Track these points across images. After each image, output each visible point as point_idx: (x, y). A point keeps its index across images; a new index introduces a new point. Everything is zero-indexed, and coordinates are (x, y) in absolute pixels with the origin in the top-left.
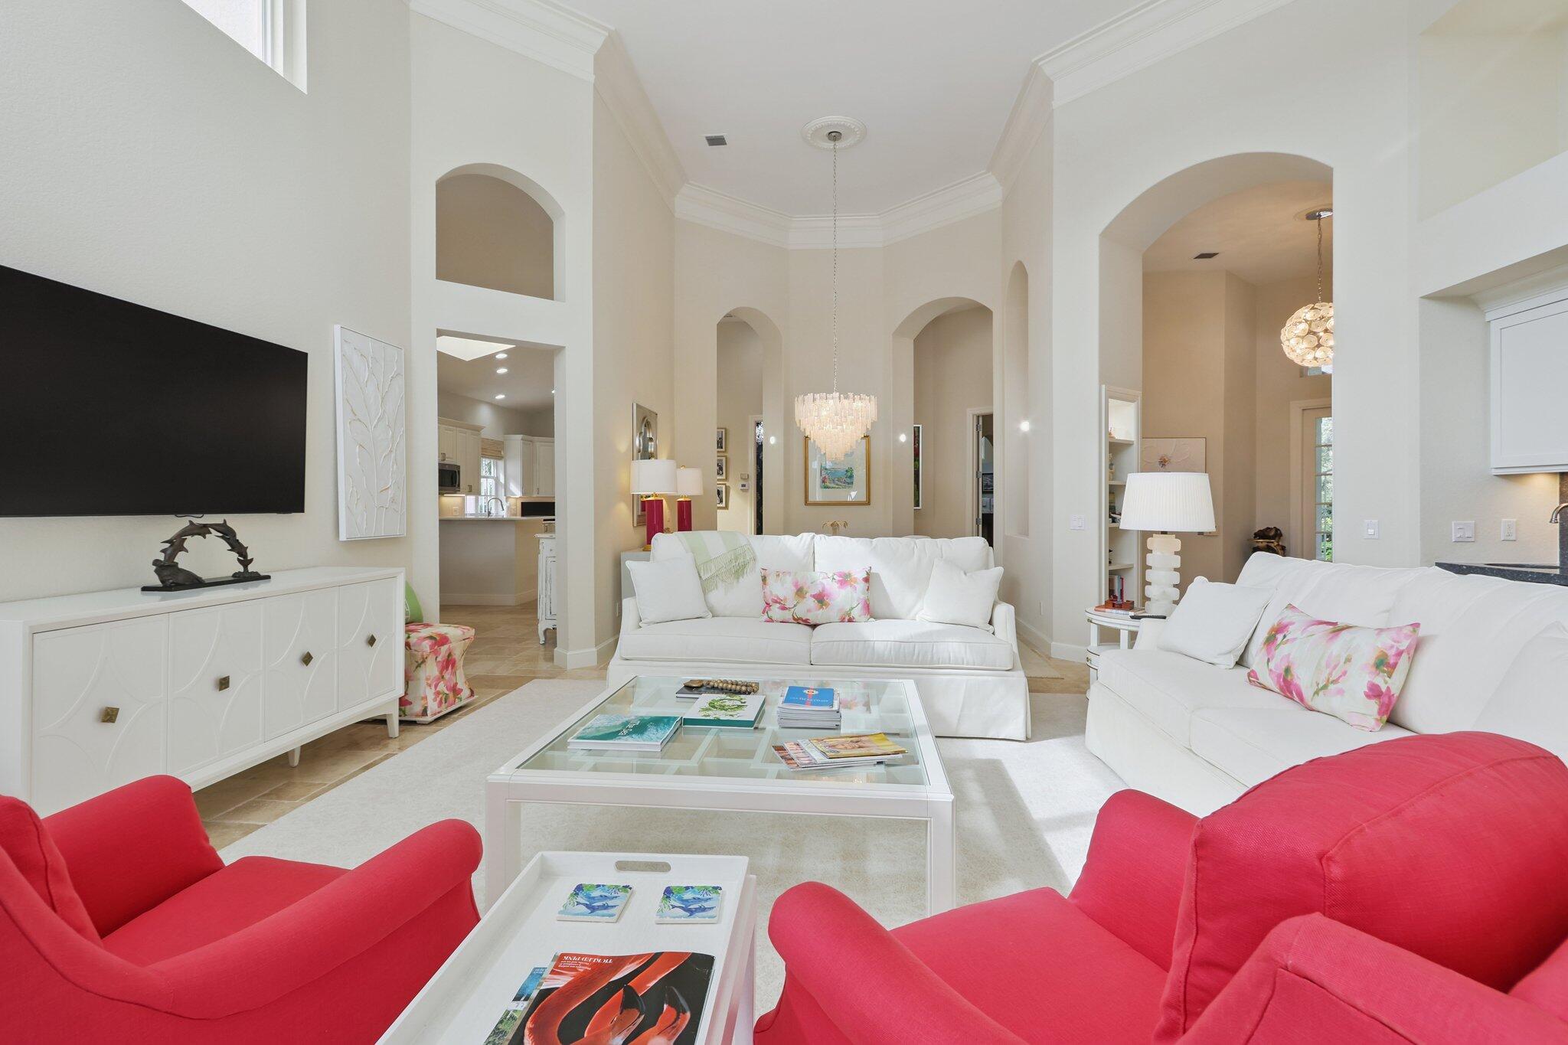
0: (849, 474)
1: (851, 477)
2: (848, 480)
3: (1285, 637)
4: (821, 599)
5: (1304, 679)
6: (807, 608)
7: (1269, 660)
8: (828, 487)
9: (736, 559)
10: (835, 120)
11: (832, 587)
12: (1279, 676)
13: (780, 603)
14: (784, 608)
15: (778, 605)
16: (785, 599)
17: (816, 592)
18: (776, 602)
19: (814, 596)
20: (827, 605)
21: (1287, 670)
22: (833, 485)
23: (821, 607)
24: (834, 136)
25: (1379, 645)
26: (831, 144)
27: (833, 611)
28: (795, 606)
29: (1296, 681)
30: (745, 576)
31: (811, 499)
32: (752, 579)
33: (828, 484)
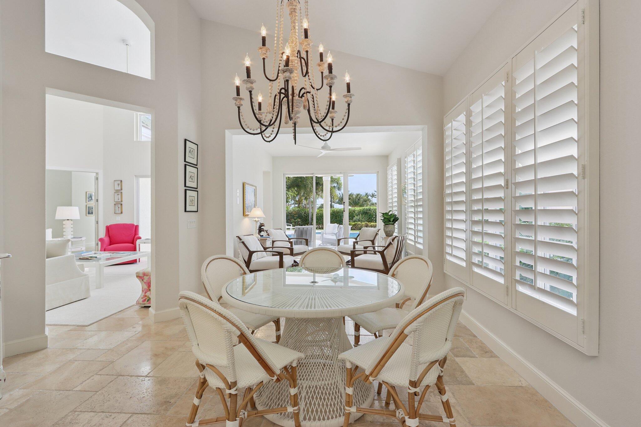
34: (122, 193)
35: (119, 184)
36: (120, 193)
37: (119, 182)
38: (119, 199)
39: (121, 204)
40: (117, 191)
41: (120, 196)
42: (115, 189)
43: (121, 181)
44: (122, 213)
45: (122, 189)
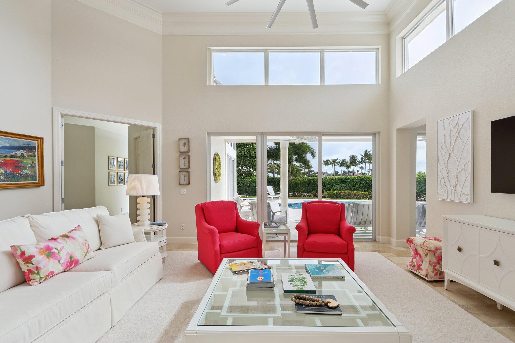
34: (189, 156)
35: (184, 145)
36: (187, 157)
37: (186, 141)
38: (184, 165)
39: (189, 172)
40: (182, 153)
41: (187, 160)
42: (180, 151)
43: (189, 139)
44: (189, 184)
45: (189, 151)
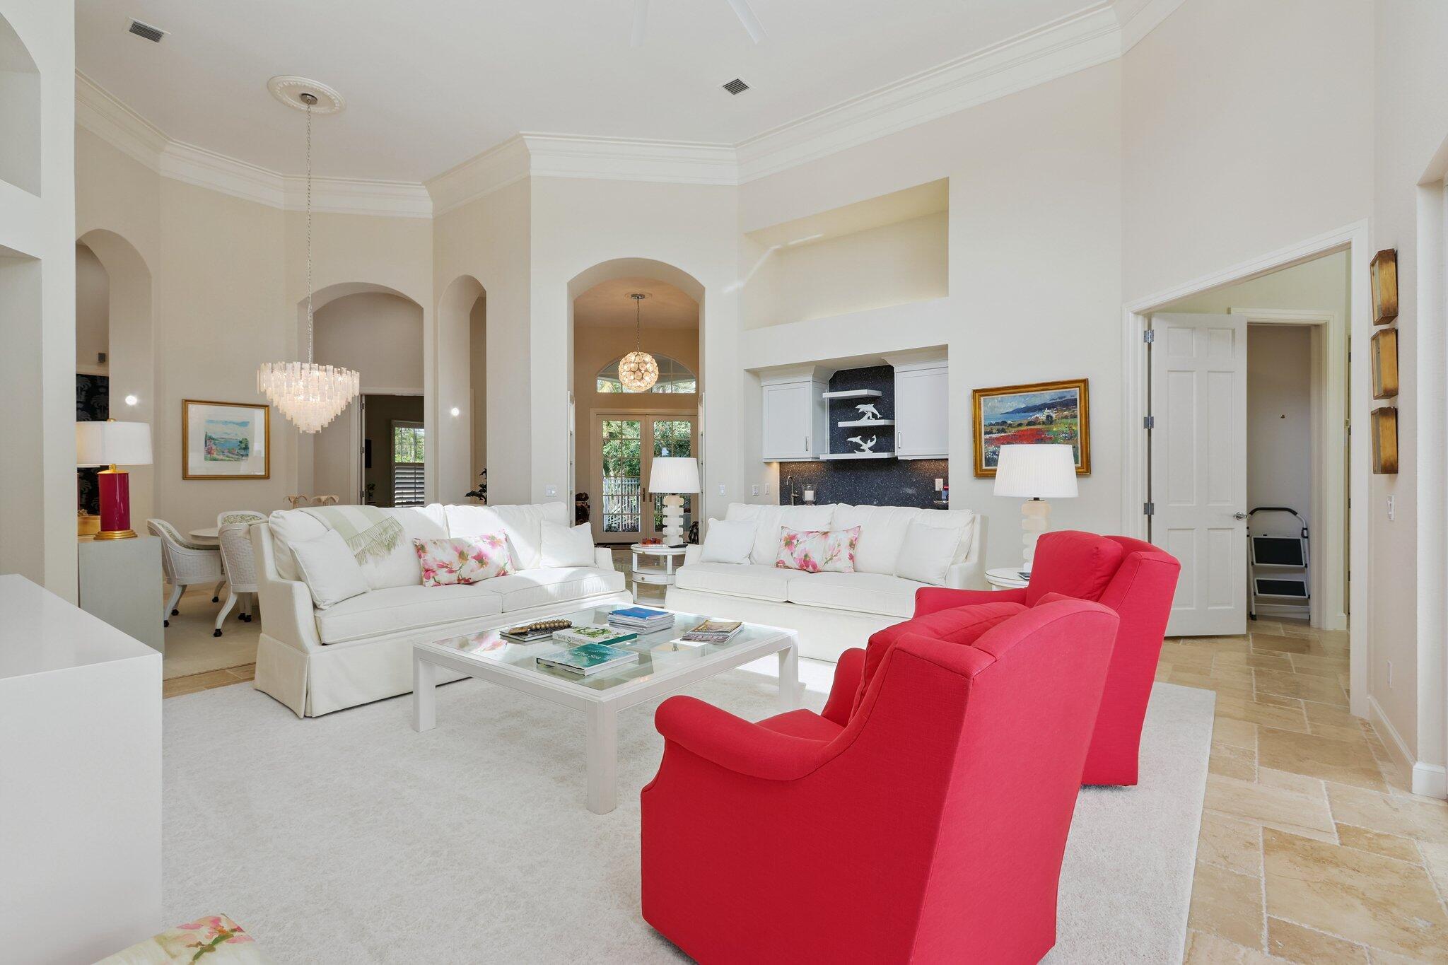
0: (243, 446)
1: (246, 448)
2: (242, 452)
3: (798, 541)
4: (480, 559)
5: (817, 558)
6: (470, 569)
7: (792, 554)
8: (215, 460)
9: (385, 530)
10: (313, 84)
11: (486, 548)
12: (800, 560)
13: (447, 567)
14: (451, 571)
15: (445, 570)
16: (451, 563)
17: (475, 554)
18: (442, 567)
19: (474, 558)
20: (486, 564)
21: (806, 556)
22: (221, 457)
23: (482, 566)
24: (308, 98)
25: (850, 537)
26: (304, 106)
27: (490, 570)
28: (460, 568)
29: (812, 560)
30: (397, 547)
31: (191, 472)
32: (404, 551)
33: (215, 456)
